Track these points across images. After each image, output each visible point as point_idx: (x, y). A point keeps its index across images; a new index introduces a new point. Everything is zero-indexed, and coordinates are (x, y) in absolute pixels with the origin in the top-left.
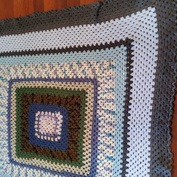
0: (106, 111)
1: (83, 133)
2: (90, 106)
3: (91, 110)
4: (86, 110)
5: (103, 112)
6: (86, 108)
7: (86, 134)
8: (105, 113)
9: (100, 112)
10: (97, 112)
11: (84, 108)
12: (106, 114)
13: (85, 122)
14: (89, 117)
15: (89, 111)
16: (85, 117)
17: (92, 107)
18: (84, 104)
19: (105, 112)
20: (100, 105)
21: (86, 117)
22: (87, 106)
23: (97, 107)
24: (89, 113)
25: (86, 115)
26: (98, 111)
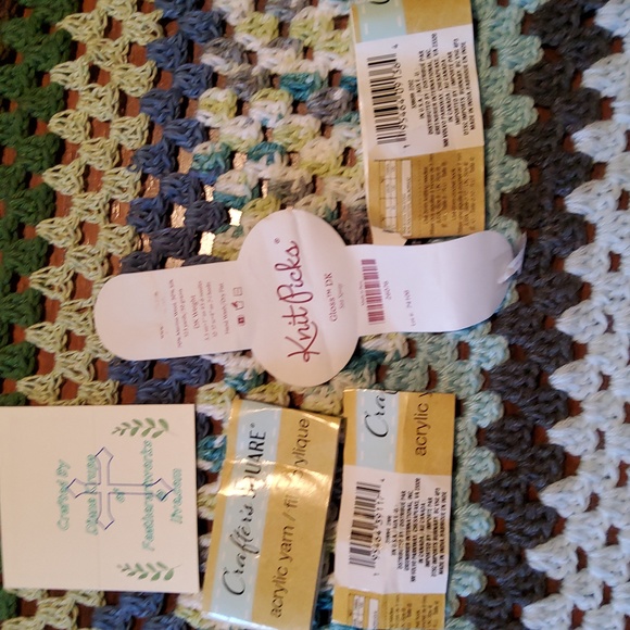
0: (311, 97)
1: (18, 361)
2: (114, 48)
3: (123, 97)
4: (65, 99)
5: (269, 108)
6: (56, 75)
7: (58, 371)
8: (299, 120)
9: (240, 107)
10: (203, 116)
11: (40, 76)
12: (307, 123)
13: (43, 228)
14: (89, 179)
15: (103, 110)
16: (48, 177)
17: (134, 54)
18: (46, 28)
19: (296, 106)
20: (240, 37)
21: (63, 179)
22: (72, 50)
23: (209, 59)
24: (96, 128)
25: (60, 151)
26: (212, 107)
